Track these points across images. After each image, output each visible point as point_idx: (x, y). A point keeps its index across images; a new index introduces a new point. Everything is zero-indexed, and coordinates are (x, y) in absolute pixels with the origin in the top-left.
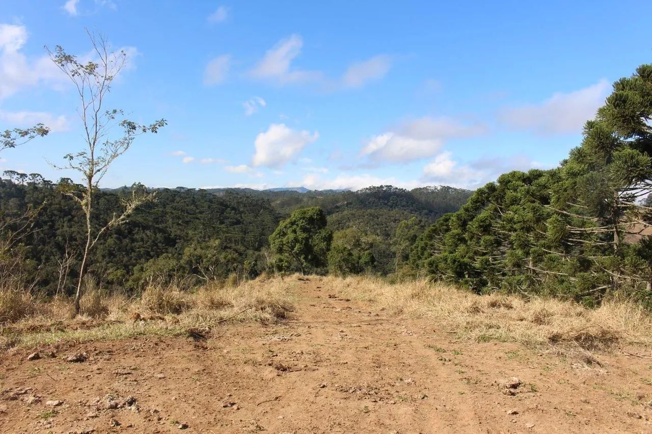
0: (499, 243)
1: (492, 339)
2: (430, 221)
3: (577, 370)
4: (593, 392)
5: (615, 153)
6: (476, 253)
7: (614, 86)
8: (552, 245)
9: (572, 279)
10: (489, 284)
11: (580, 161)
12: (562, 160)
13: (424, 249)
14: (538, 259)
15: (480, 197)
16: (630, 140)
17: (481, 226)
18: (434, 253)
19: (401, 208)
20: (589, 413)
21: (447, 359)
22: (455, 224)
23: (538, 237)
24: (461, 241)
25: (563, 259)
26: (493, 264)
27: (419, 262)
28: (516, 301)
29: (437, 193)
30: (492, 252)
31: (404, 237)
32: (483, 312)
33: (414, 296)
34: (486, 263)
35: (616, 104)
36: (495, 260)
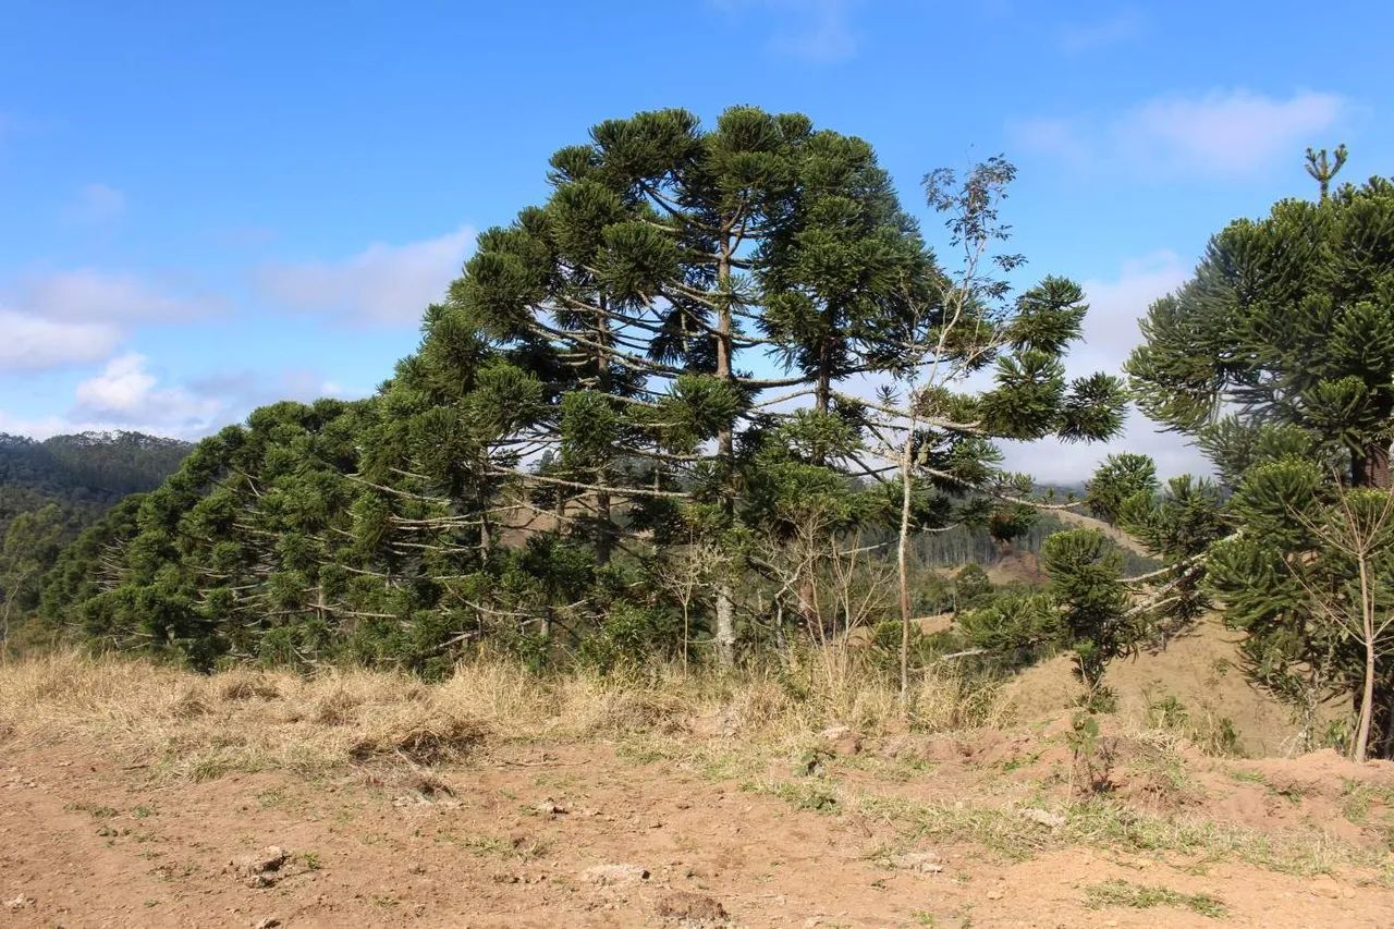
0: (251, 558)
1: (226, 768)
2: (93, 513)
3: (405, 811)
4: (433, 849)
5: (481, 372)
6: (201, 581)
7: (479, 241)
8: (364, 556)
9: (405, 624)
10: (234, 648)
11: (416, 384)
12: (380, 382)
13: (76, 578)
14: (337, 588)
15: (207, 457)
16: (508, 347)
17: (210, 522)
18: (102, 585)
19: (19, 482)
20: (425, 893)
21: (120, 831)
22: (151, 520)
23: (335, 543)
24: (166, 557)
25: (387, 584)
26: (241, 604)
27: (65, 609)
28: (285, 681)
29: (109, 447)
30: (238, 578)
31: (25, 552)
32: (210, 712)
33: (45, 692)
34: (224, 602)
35: (481, 275)
36: (245, 593)
